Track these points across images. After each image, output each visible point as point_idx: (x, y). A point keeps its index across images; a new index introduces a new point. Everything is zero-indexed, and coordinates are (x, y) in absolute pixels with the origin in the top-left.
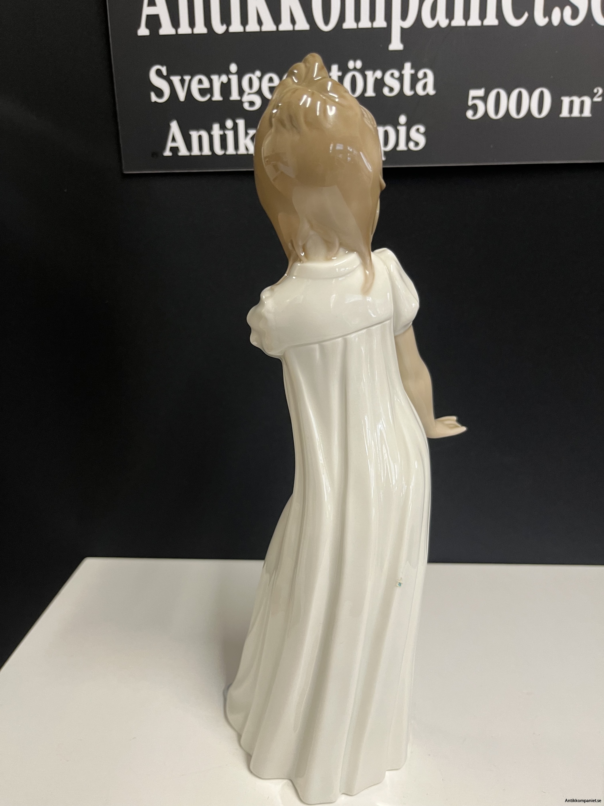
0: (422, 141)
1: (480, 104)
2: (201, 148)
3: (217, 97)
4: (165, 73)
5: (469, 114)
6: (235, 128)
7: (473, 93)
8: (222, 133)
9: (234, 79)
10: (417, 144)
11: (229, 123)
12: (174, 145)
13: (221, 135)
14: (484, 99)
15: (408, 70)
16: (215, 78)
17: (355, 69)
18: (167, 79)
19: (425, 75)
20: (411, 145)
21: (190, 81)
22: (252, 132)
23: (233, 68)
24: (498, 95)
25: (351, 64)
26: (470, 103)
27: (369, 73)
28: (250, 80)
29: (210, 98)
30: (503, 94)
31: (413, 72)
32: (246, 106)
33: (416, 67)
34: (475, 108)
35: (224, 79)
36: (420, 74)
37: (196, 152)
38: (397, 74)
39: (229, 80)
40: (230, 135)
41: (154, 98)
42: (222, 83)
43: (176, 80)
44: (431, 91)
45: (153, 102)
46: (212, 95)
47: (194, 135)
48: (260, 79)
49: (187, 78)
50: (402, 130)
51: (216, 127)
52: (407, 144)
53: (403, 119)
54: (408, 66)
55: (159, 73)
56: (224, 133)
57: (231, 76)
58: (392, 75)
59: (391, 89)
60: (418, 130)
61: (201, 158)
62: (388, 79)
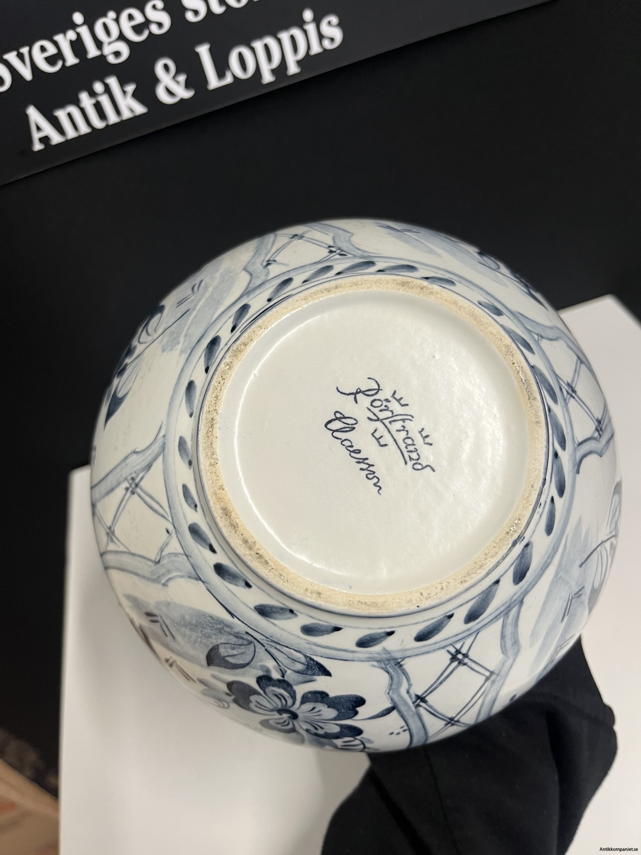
0: (338, 34)
2: (76, 128)
3: (71, 60)
8: (93, 101)
9: (84, 31)
10: (332, 40)
11: (98, 87)
12: (42, 135)
13: (93, 104)
16: (59, 38)
20: (326, 43)
21: (30, 53)
22: (130, 88)
23: (78, 18)
28: (105, 26)
29: (63, 65)
32: (112, 59)
35: (71, 35)
37: (71, 134)
39: (79, 35)
40: (105, 100)
42: (71, 41)
43: (11, 57)
46: (64, 60)
47: (61, 114)
48: (117, 21)
49: (25, 50)
50: (311, 29)
51: (84, 97)
52: (321, 44)
53: (308, 15)
56: (97, 101)
57: (79, 30)
60: (329, 23)
61: (81, 138)
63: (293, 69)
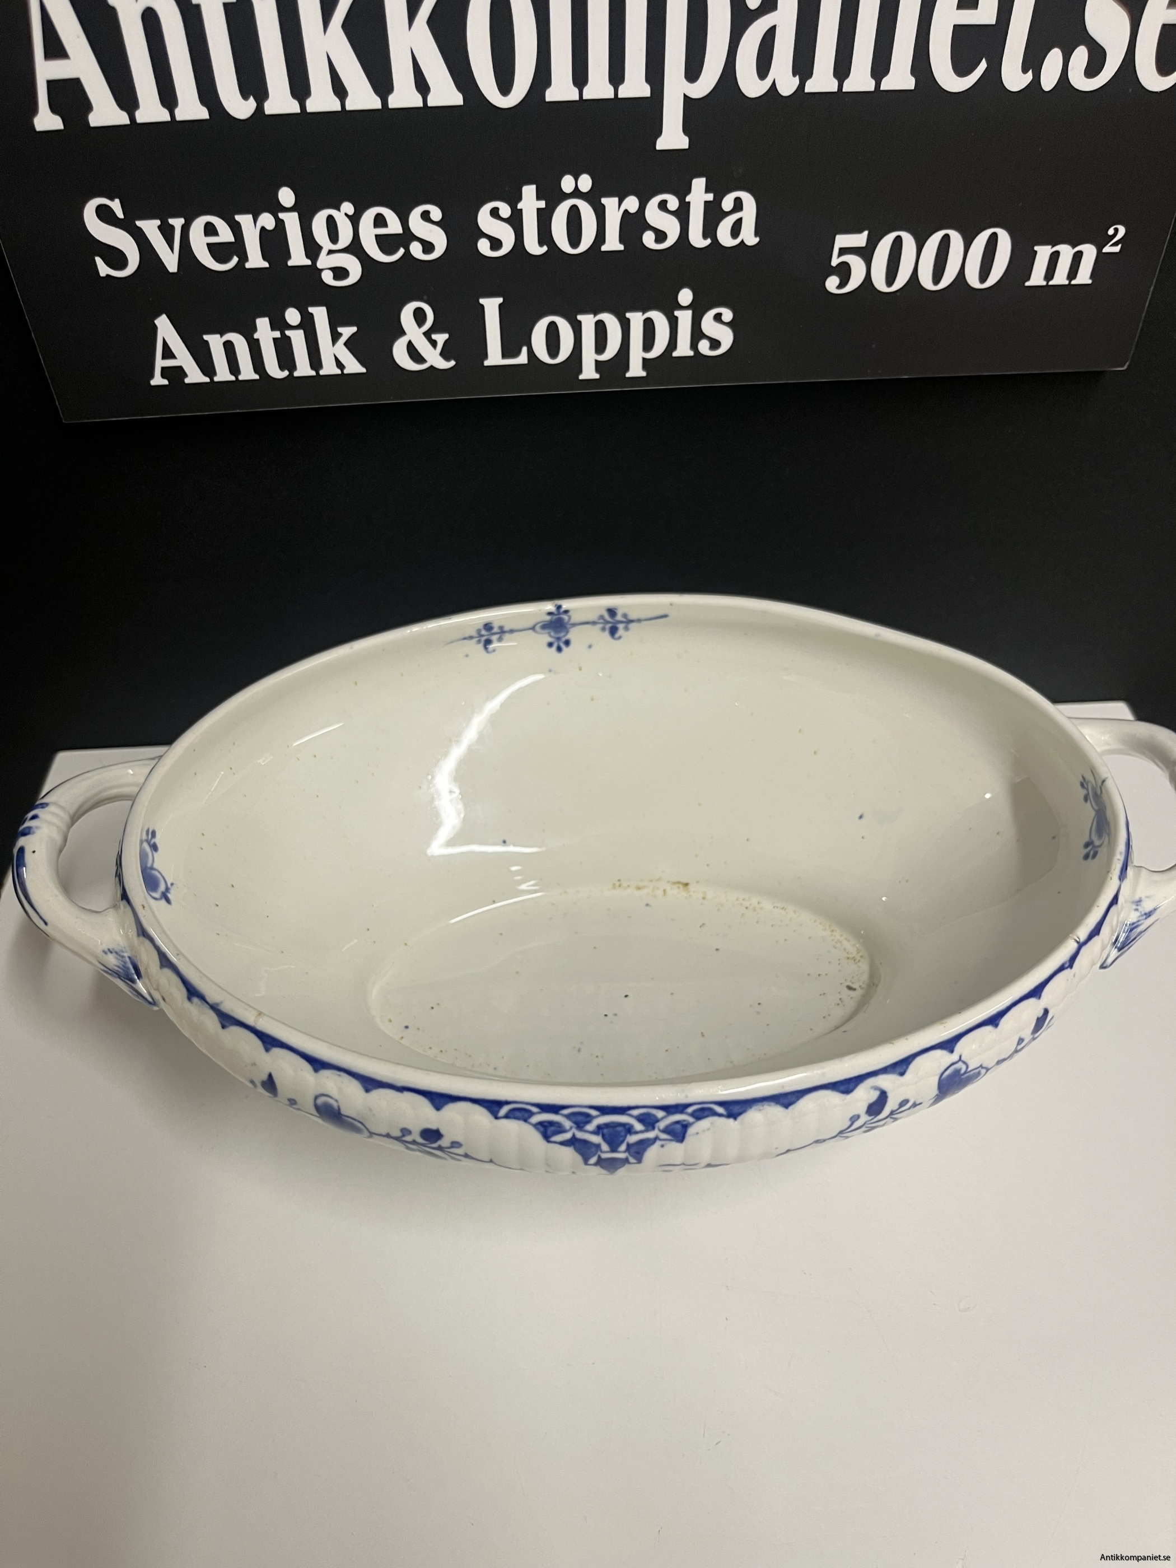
0: (726, 337)
1: (857, 264)
2: (234, 367)
3: (256, 260)
4: (120, 214)
5: (832, 283)
6: (308, 325)
7: (843, 241)
8: (277, 334)
9: (292, 221)
10: (715, 344)
11: (292, 316)
12: (169, 363)
13: (274, 339)
14: (866, 254)
15: (699, 194)
16: (245, 220)
17: (577, 193)
18: (127, 225)
19: (738, 205)
20: (704, 347)
21: (185, 230)
22: (347, 332)
23: (286, 196)
24: (898, 243)
25: (567, 183)
26: (835, 261)
27: (610, 203)
28: (331, 222)
29: (240, 265)
30: (909, 241)
31: (710, 197)
32: (328, 278)
33: (717, 188)
34: (844, 272)
35: (267, 221)
36: (727, 204)
37: (223, 374)
38: (673, 203)
39: (280, 224)
40: (298, 339)
41: (103, 269)
42: (263, 229)
43: (150, 227)
44: (749, 236)
45: (103, 277)
46: (244, 257)
47: (215, 342)
48: (355, 220)
49: (177, 223)
50: (685, 318)
51: (263, 324)
52: (694, 345)
53: (685, 296)
54: (699, 184)
55: (104, 214)
56: (283, 334)
57: (281, 215)
58: (663, 206)
59: (661, 236)
60: (718, 318)
61: (238, 386)
62: (653, 214)
63: (636, 370)
